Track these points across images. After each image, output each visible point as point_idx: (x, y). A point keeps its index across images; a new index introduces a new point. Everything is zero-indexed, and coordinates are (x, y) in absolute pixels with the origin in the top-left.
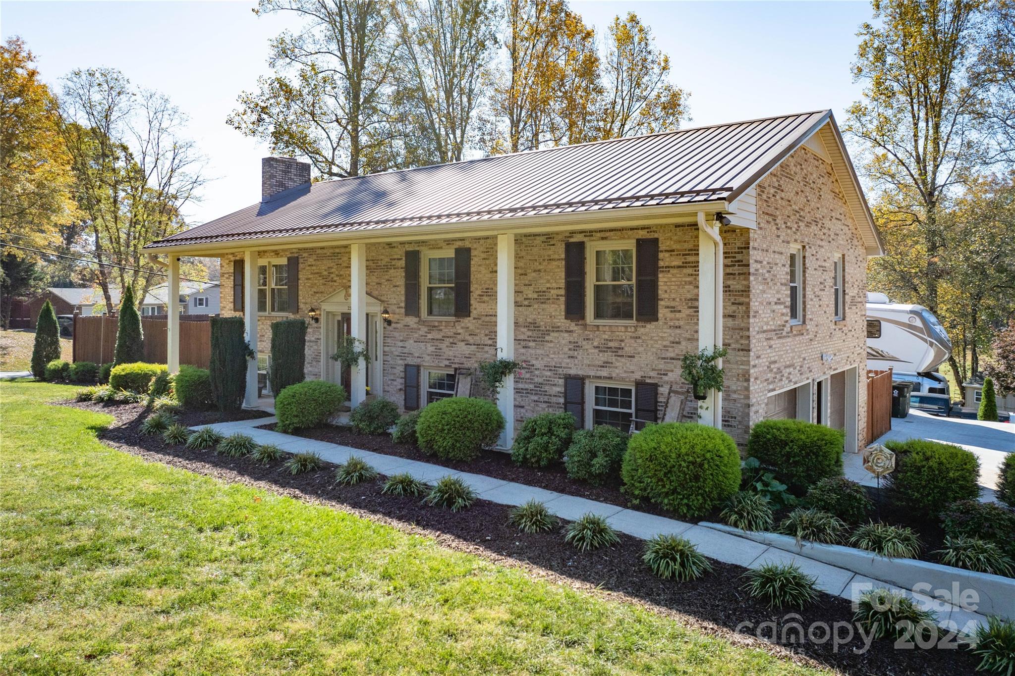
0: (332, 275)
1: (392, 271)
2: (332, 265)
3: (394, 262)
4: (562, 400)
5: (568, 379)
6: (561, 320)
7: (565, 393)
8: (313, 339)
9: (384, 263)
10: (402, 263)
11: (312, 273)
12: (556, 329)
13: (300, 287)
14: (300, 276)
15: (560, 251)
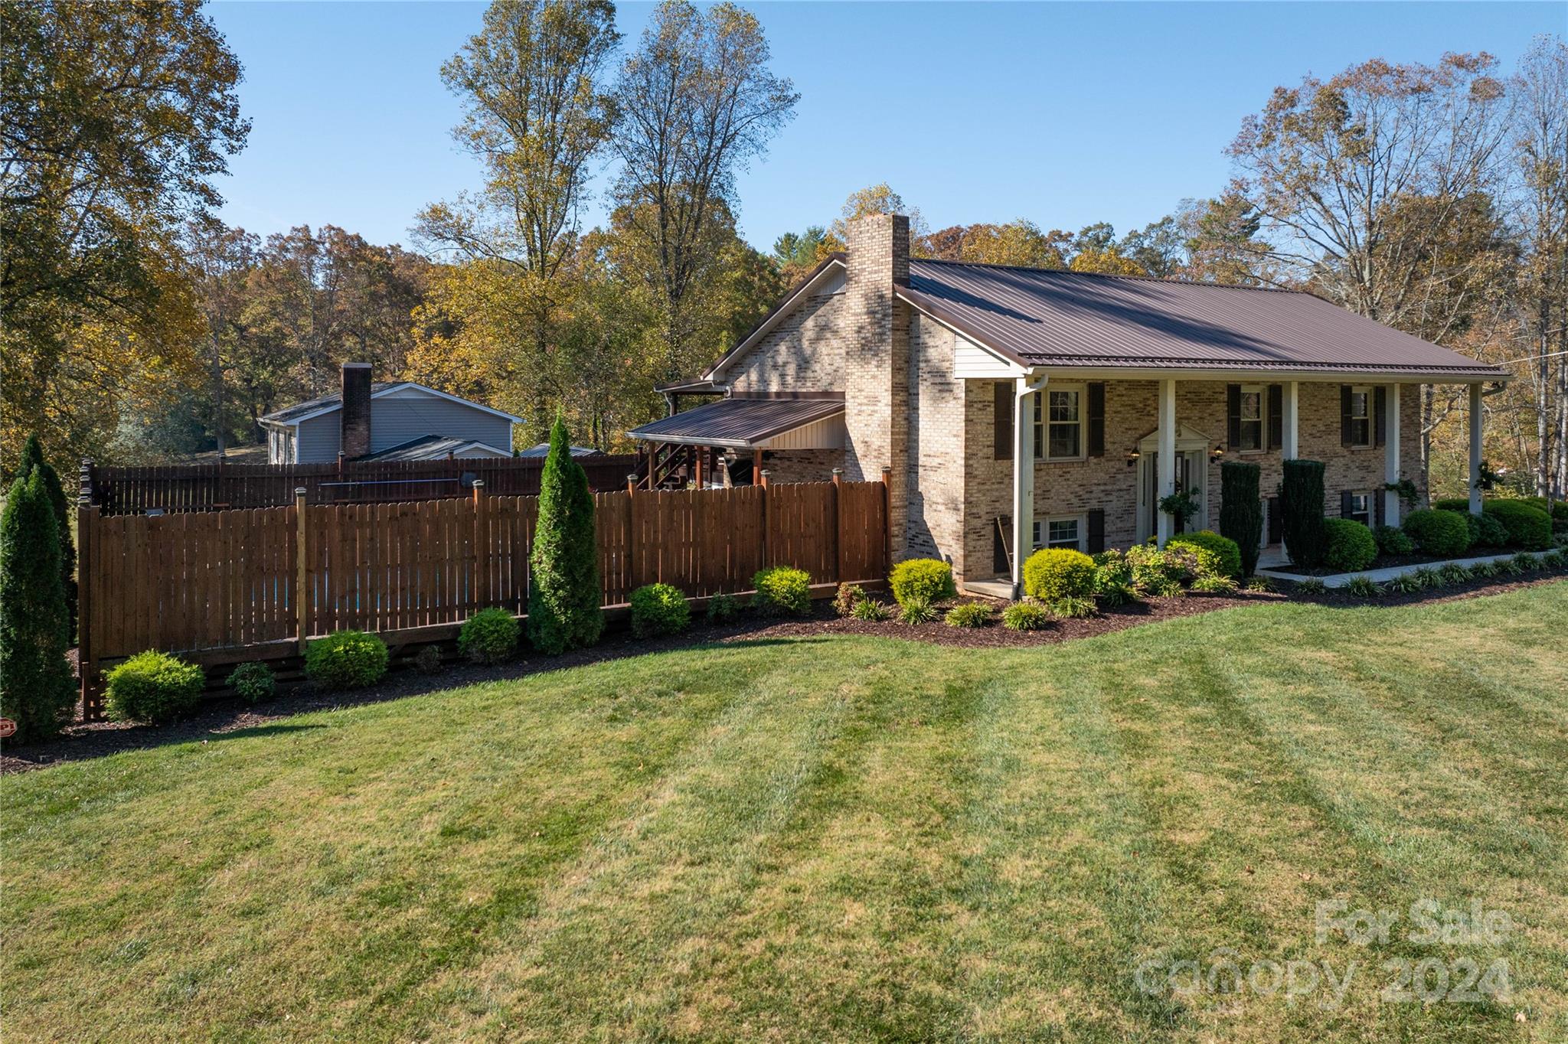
0: (1148, 408)
1: (1215, 405)
2: (1148, 395)
3: (1216, 396)
4: (1340, 512)
5: (1343, 493)
6: (1339, 449)
7: (1342, 505)
8: (1124, 487)
9: (1206, 396)
10: (1225, 397)
11: (1122, 405)
12: (1336, 455)
13: (1107, 423)
14: (1106, 409)
15: (1337, 393)
